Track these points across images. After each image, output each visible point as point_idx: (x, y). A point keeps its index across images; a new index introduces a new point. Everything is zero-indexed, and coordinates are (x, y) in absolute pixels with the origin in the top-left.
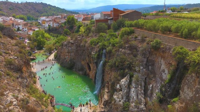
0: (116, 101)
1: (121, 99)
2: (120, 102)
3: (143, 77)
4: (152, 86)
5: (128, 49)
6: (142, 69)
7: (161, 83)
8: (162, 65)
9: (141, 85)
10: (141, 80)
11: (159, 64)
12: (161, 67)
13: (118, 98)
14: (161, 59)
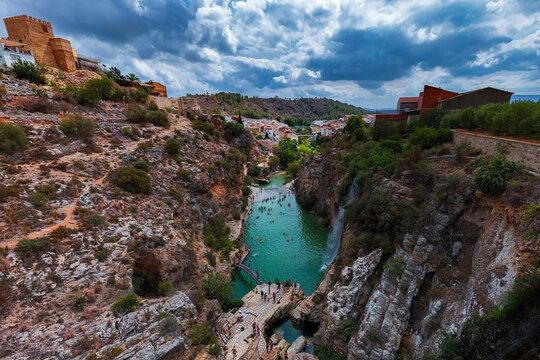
0: (327, 305)
1: (339, 305)
2: (335, 311)
3: (420, 269)
4: (443, 307)
5: (407, 181)
6: (423, 245)
7: (477, 308)
8: (501, 248)
9: (404, 290)
10: (408, 276)
11: (490, 243)
12: (495, 255)
13: (334, 299)
14: (507, 228)
